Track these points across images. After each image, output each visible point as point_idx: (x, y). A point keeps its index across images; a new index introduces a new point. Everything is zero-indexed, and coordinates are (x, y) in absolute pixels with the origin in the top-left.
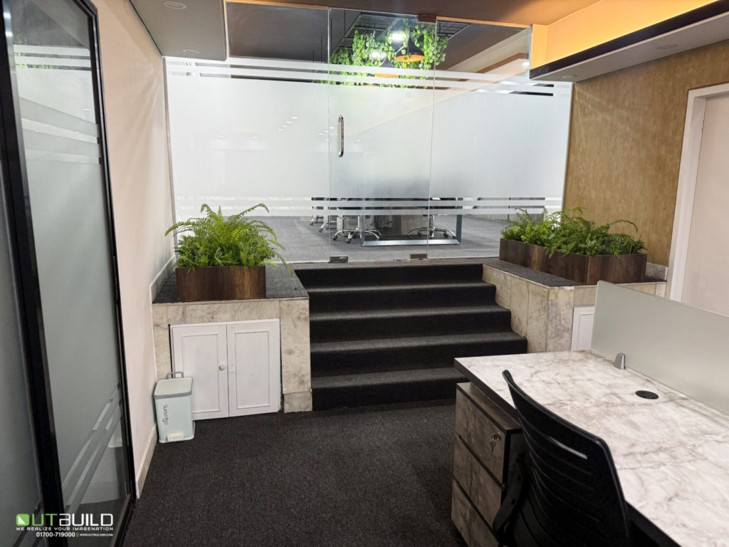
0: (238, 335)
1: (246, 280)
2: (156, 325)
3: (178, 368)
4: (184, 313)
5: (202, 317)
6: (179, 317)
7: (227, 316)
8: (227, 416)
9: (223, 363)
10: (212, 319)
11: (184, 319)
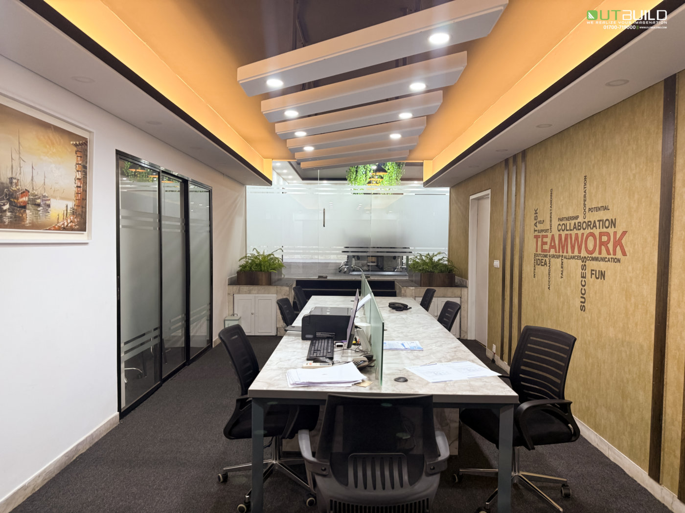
0: (260, 301)
1: (263, 277)
2: (229, 294)
3: (235, 312)
4: (239, 290)
5: (245, 292)
6: (237, 291)
7: (256, 292)
8: (254, 335)
9: (253, 312)
10: (250, 293)
11: (239, 293)
